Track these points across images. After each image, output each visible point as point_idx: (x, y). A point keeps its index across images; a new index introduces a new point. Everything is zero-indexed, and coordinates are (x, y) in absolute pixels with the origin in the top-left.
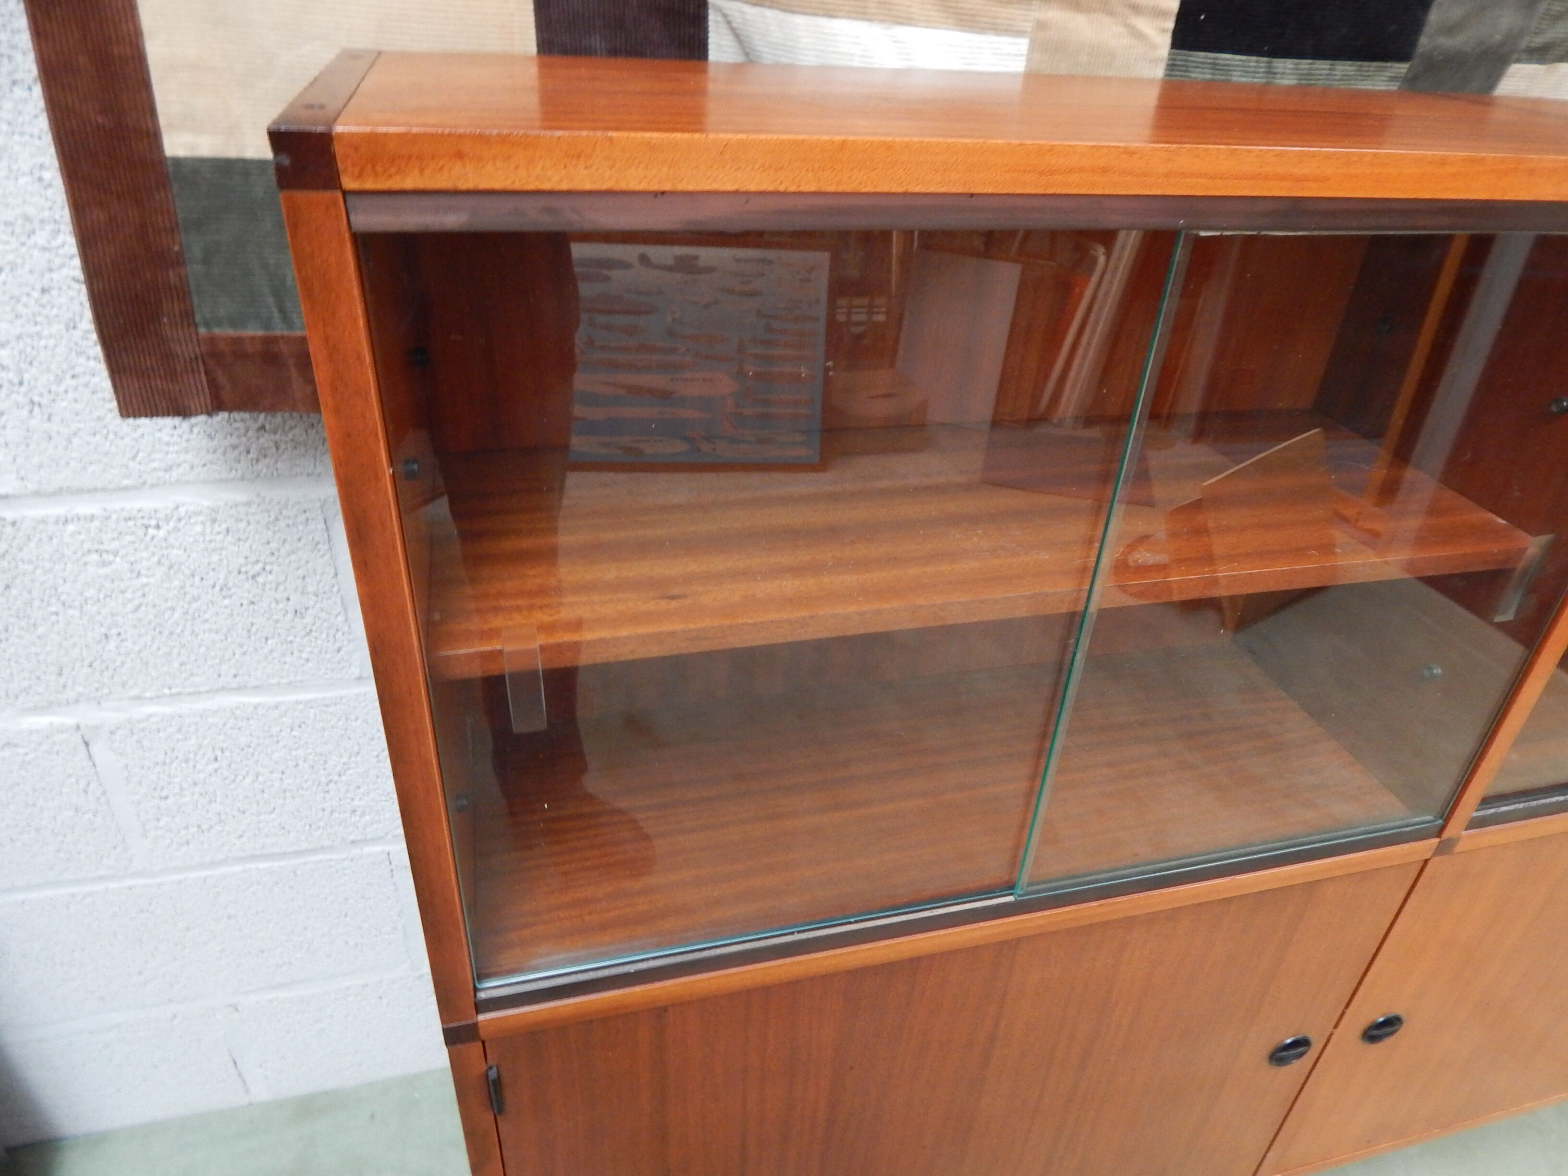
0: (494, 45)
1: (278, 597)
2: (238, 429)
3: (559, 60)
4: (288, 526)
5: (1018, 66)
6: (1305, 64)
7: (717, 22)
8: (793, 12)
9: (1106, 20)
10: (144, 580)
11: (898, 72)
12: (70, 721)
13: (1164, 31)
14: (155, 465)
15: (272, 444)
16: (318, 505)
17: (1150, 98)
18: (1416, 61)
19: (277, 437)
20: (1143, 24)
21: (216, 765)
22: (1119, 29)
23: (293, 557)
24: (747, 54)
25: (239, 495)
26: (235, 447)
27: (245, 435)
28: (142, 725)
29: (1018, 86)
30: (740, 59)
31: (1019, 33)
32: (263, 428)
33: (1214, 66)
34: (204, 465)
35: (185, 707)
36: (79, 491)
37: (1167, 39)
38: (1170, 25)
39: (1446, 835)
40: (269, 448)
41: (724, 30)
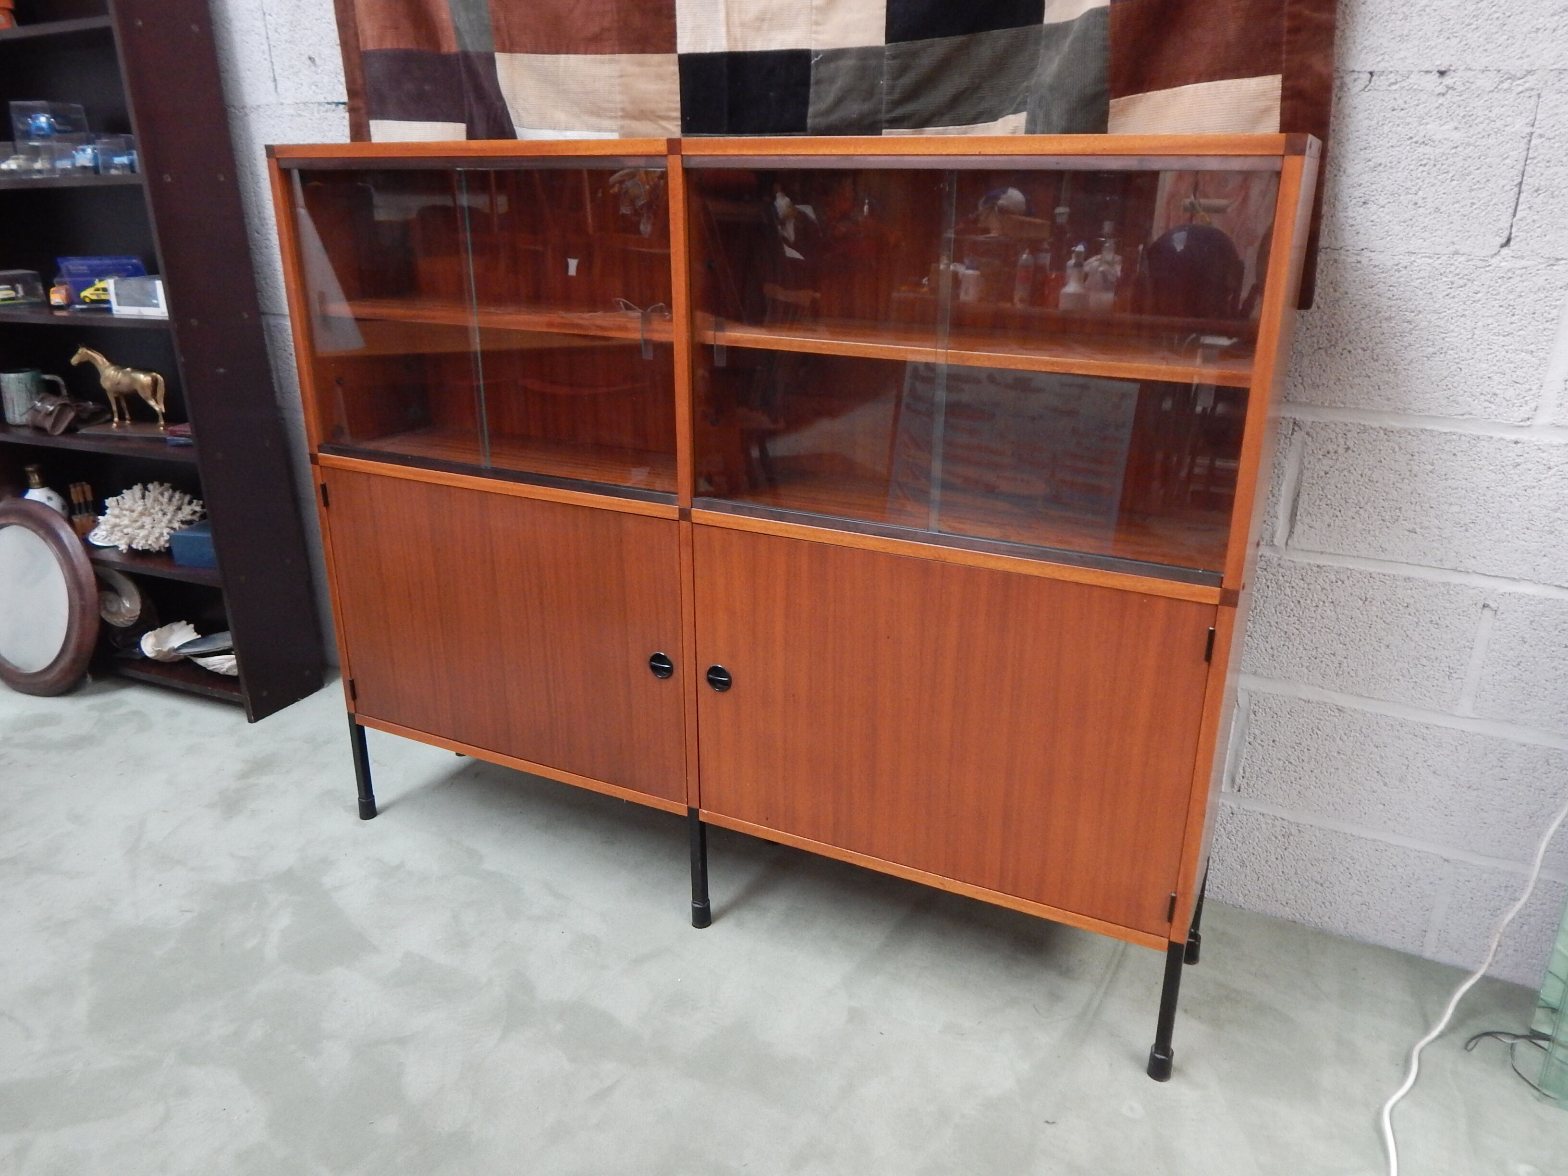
38: (679, 123)
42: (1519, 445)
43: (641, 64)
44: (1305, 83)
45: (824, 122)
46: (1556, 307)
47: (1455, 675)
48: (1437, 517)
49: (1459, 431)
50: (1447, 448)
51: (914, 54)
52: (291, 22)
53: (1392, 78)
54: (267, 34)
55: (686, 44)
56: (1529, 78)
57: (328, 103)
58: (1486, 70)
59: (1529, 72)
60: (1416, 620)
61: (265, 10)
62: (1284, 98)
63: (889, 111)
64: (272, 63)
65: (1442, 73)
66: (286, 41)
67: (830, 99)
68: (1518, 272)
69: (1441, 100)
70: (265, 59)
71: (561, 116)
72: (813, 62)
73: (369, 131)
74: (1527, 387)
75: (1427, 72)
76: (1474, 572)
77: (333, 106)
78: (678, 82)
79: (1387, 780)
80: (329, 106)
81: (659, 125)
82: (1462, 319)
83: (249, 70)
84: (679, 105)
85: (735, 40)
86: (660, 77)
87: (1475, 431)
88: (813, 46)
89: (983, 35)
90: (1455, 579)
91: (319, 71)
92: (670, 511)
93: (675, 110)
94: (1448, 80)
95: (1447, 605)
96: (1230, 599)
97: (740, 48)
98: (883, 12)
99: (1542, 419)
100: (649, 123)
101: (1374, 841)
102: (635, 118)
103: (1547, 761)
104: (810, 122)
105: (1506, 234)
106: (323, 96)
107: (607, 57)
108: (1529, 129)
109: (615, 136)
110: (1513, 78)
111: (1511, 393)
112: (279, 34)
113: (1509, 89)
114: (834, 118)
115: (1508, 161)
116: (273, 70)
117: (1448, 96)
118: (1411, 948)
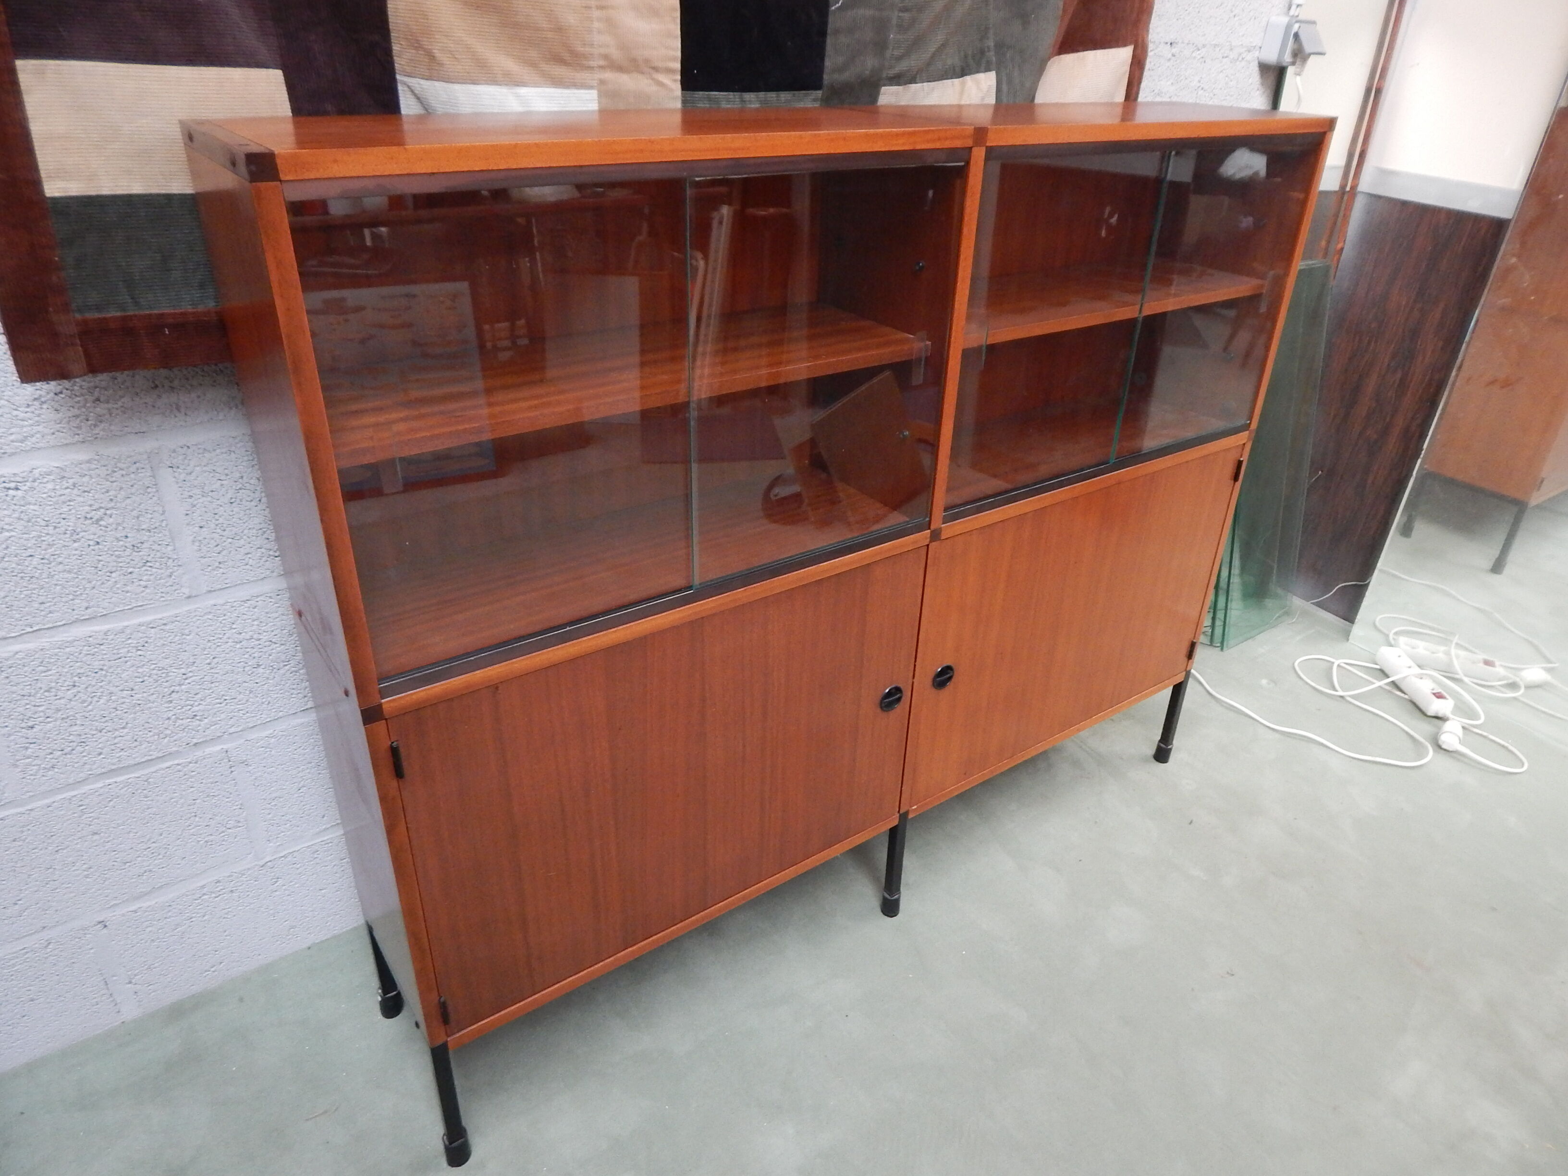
0: (265, 112)
1: (118, 535)
2: (78, 402)
3: (303, 119)
4: (122, 476)
5: (594, 106)
6: (762, 94)
7: (403, 90)
8: (452, 83)
9: (640, 76)
10: (7, 534)
11: (522, 113)
13: (675, 81)
14: (12, 437)
15: (105, 412)
16: (145, 457)
17: (677, 118)
18: (825, 88)
19: (110, 406)
20: (662, 78)
21: (75, 690)
22: (650, 81)
23: (128, 501)
24: (426, 109)
25: (80, 455)
26: (77, 416)
27: (84, 406)
29: (596, 117)
30: (422, 112)
31: (591, 87)
32: (98, 400)
33: (709, 99)
34: (53, 434)
35: (44, 641)
37: (678, 86)
38: (679, 77)
39: (932, 527)
40: (104, 415)
41: (409, 95)
63: (895, 65)
81: (654, 79)
84: (679, 53)
93: (674, 59)
102: (620, 69)
104: (824, 79)
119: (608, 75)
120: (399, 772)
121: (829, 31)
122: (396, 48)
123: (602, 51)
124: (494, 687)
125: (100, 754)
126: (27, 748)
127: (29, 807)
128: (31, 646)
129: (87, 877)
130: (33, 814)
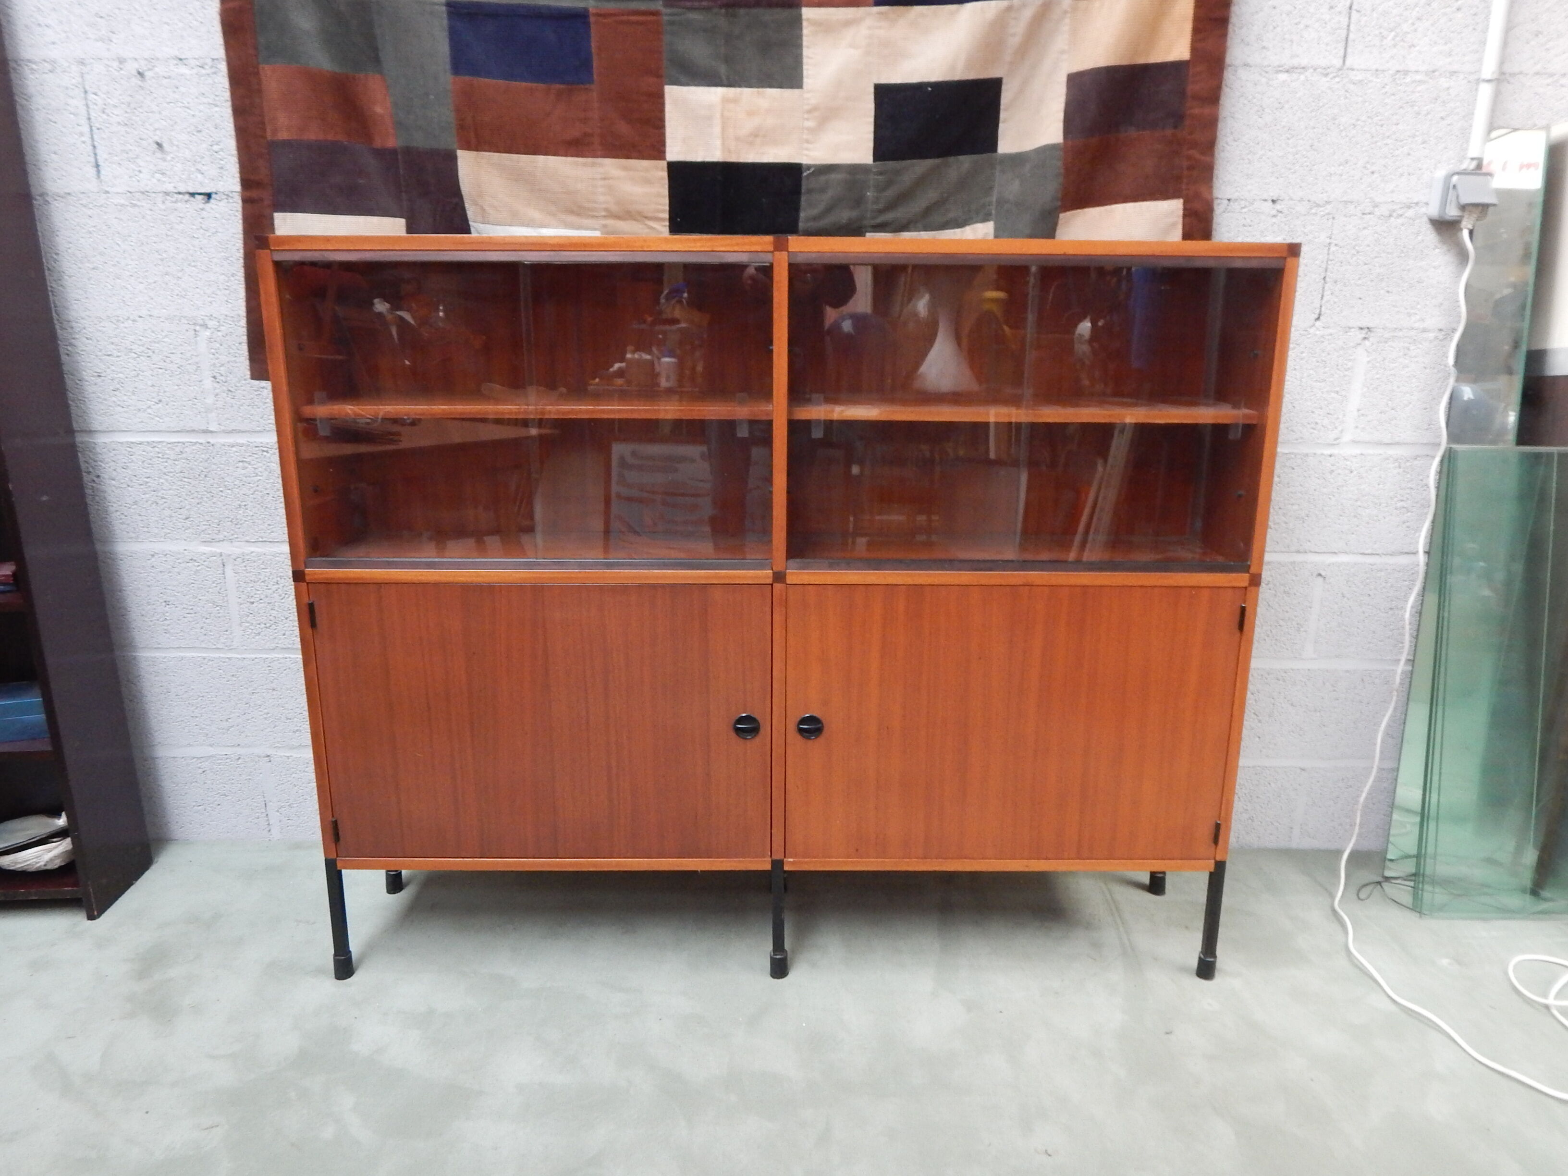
10: (259, 478)
12: (219, 551)
13: (665, 226)
18: (802, 230)
20: (652, 224)
21: (277, 586)
22: (642, 226)
28: (248, 557)
36: (240, 431)
38: (667, 223)
42: (1332, 458)
43: (625, 168)
44: (1197, 206)
45: (812, 225)
46: (1350, 360)
47: (1302, 629)
48: (1284, 515)
49: (1295, 451)
50: (1288, 464)
51: (898, 172)
52: (129, 104)
53: (1243, 203)
54: (89, 114)
55: (675, 152)
56: (1328, 207)
57: (180, 193)
58: (1301, 200)
59: (1328, 202)
60: (1274, 592)
61: (87, 88)
62: (1185, 216)
63: (873, 218)
64: (94, 147)
65: (1273, 201)
66: (119, 123)
67: (821, 207)
68: (1327, 337)
69: (1274, 220)
70: (84, 142)
71: (536, 215)
72: (805, 174)
73: (273, 224)
74: (1336, 416)
75: (1265, 200)
76: (1311, 552)
77: (187, 197)
78: (667, 186)
79: (1260, 718)
80: (181, 196)
81: (646, 225)
82: (1294, 372)
83: (55, 153)
84: (667, 208)
85: (729, 151)
86: (647, 181)
87: (1305, 450)
88: (804, 160)
89: (952, 159)
90: (1299, 558)
91: (169, 158)
92: (765, 575)
93: (663, 211)
94: (1278, 206)
95: (1294, 578)
96: (1256, 581)
97: (733, 159)
98: (871, 136)
99: (1347, 437)
100: (634, 222)
101: (1254, 767)
102: (618, 217)
103: (1363, 680)
104: (801, 225)
105: (1317, 312)
106: (172, 185)
107: (590, 160)
108: (1328, 241)
109: (597, 234)
110: (1318, 206)
111: (1326, 422)
112: (108, 115)
113: (1316, 214)
114: (822, 223)
115: (1317, 262)
116: (95, 154)
117: (1279, 217)
118: (1283, 844)
119: (610, 222)
120: (313, 625)
121: (803, 191)
122: (467, 205)
123: (604, 206)
124: (379, 585)
125: (284, 635)
126: (248, 616)
127: (244, 656)
128: (259, 550)
129: (265, 718)
130: (245, 662)
